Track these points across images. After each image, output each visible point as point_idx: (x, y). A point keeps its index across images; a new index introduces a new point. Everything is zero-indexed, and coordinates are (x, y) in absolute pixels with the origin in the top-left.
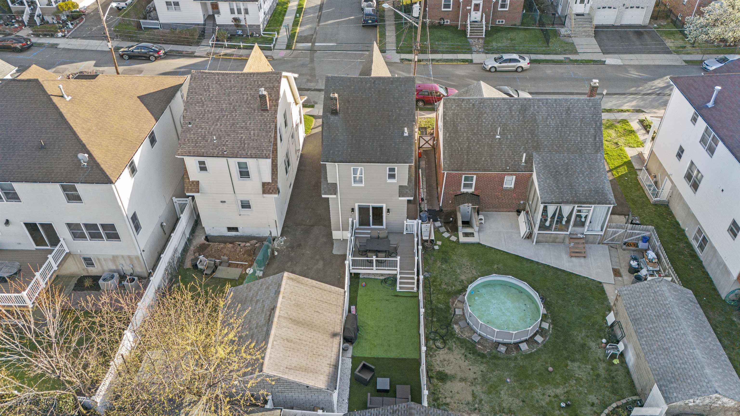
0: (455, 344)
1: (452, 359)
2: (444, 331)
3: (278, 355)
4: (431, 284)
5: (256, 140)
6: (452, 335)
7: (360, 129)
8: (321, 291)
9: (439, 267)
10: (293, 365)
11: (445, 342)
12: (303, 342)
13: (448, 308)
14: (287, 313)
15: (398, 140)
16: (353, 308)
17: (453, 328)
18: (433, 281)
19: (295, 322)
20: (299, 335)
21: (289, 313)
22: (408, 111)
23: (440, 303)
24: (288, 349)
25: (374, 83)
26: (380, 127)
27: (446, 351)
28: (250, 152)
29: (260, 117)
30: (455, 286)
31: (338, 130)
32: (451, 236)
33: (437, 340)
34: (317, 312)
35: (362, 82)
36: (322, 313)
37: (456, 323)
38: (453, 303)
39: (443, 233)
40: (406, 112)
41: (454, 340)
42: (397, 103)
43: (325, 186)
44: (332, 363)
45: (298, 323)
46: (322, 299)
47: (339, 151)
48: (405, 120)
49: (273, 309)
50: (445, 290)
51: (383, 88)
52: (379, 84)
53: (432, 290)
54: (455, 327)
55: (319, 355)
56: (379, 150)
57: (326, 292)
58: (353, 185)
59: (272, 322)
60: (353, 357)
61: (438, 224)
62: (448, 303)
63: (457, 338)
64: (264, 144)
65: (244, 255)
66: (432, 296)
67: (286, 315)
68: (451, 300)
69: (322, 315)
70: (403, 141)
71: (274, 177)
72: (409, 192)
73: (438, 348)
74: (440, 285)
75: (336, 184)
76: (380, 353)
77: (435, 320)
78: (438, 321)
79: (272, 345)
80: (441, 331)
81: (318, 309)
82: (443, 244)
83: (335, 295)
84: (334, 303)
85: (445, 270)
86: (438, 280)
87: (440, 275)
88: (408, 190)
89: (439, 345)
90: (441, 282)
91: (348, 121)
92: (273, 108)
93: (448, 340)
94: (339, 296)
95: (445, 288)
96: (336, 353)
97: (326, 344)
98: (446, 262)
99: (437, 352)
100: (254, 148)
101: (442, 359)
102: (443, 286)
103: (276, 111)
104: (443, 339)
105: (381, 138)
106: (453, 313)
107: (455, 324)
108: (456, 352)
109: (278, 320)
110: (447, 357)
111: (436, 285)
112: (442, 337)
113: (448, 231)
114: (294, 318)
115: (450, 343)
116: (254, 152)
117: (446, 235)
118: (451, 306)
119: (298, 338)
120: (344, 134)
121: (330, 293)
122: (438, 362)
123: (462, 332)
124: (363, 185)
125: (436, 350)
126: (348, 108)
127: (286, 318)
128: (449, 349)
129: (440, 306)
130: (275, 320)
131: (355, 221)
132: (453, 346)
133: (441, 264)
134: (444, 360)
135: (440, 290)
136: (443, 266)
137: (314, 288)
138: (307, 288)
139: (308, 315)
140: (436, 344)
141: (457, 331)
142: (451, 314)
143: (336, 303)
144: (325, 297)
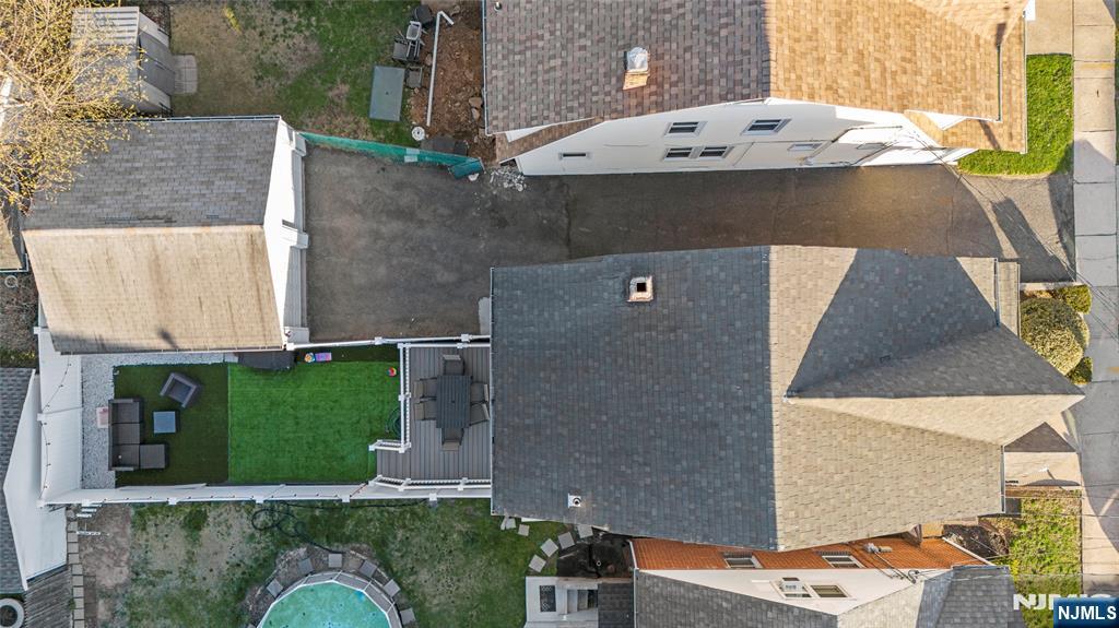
0: (263, 548)
1: (231, 540)
2: (291, 529)
3: (70, 251)
6: (286, 542)
7: (586, 370)
8: (255, 301)
9: (452, 527)
10: (65, 279)
11: (265, 529)
12: (121, 289)
13: (347, 540)
14: (166, 249)
15: (555, 476)
16: (329, 356)
17: (298, 546)
19: (156, 266)
20: (133, 277)
21: (169, 253)
22: (647, 515)
23: (356, 525)
24: (92, 265)
25: (748, 409)
26: (593, 426)
27: (249, 531)
29: (602, 70)
30: (402, 556)
31: (579, 306)
32: (545, 557)
33: (272, 515)
34: (201, 302)
35: (747, 369)
36: (203, 312)
37: (309, 553)
38: (358, 550)
39: (556, 540)
40: (643, 508)
41: (272, 547)
42: (672, 481)
44: (105, 342)
45: (158, 273)
46: (235, 307)
47: (521, 312)
48: (618, 501)
49: (169, 221)
50: (390, 538)
51: (729, 440)
52: (742, 427)
53: (392, 509)
54: (302, 551)
55: (109, 318)
56: (527, 421)
57: (256, 311)
59: (134, 226)
62: (357, 541)
63: (276, 554)
64: (523, 106)
65: (449, 112)
66: (375, 509)
67: (159, 248)
68: (365, 546)
69: (198, 312)
70: (553, 491)
73: (254, 517)
74: (404, 526)
76: (237, 412)
77: (317, 513)
78: (315, 519)
79: (83, 237)
80: (291, 525)
81: (207, 303)
82: (519, 537)
83: (260, 329)
85: (445, 539)
86: (418, 524)
87: (431, 529)
89: (261, 519)
90: (412, 530)
91: (608, 333)
92: (633, 102)
93: (272, 535)
94: (262, 338)
95: (395, 537)
96: (129, 346)
97: (139, 327)
98: (466, 543)
99: (245, 515)
100: (511, 83)
101: (230, 522)
102: (400, 534)
103: (621, 114)
104: (273, 526)
105: (560, 430)
106: (334, 549)
107: (308, 551)
108: (245, 547)
109: (142, 236)
110: (235, 531)
112: (278, 525)
113: (561, 552)
114: (162, 262)
115: (265, 540)
116: (500, 84)
117: (549, 548)
118: (349, 546)
120: (569, 325)
122: (225, 514)
123: (289, 562)
125: (249, 513)
126: (649, 328)
127: (154, 249)
128: (252, 536)
129: (350, 524)
130: (139, 231)
132: (259, 543)
133: (460, 532)
134: (229, 527)
135: (392, 525)
136: (455, 536)
137: (255, 288)
138: (247, 275)
139: (185, 287)
140: (263, 513)
141: (291, 553)
142: (329, 544)
143: (239, 333)
144: (243, 311)
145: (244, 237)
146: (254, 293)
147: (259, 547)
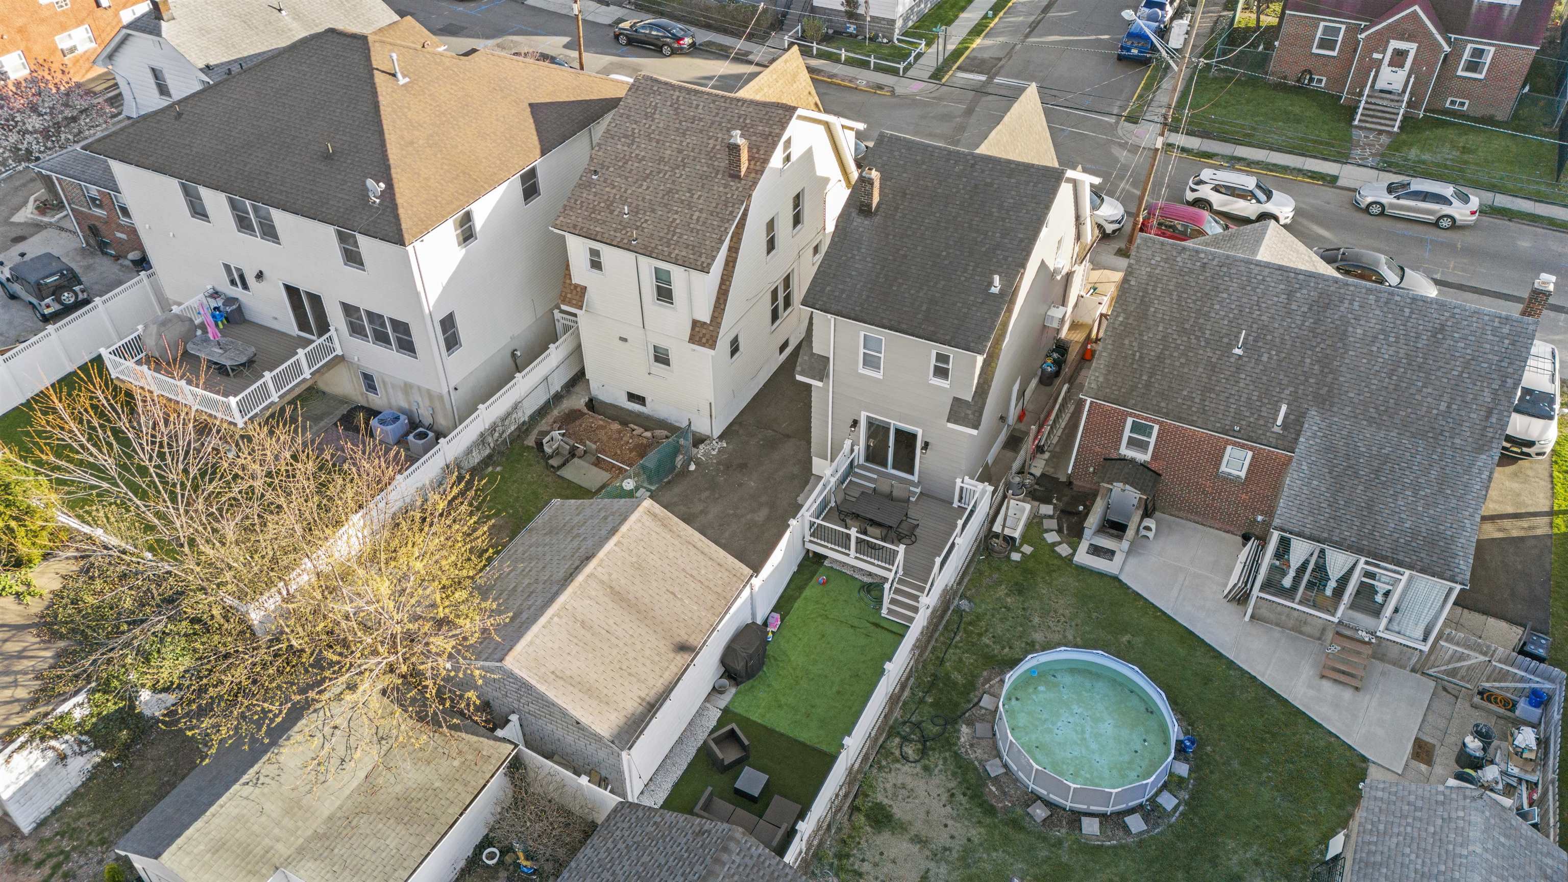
0: (944, 764)
1: (920, 791)
2: (936, 730)
3: (550, 645)
4: (962, 626)
5: (698, 230)
6: (947, 742)
7: (905, 256)
8: (701, 557)
9: (998, 599)
10: (568, 673)
11: (923, 753)
12: (613, 639)
13: (971, 686)
14: (610, 575)
15: (972, 298)
17: (959, 731)
18: (970, 623)
19: (618, 596)
20: (611, 622)
21: (614, 576)
22: (1021, 241)
23: (959, 672)
24: (575, 641)
25: (973, 166)
26: (946, 262)
27: (918, 769)
28: (677, 252)
29: (721, 189)
30: (1010, 648)
31: (859, 249)
32: (1060, 543)
33: (911, 741)
34: (672, 593)
35: (948, 160)
36: (681, 600)
37: (970, 723)
38: (988, 680)
39: (1047, 531)
40: (1015, 243)
41: (947, 754)
42: (1003, 220)
43: (806, 358)
44: (648, 699)
45: (622, 600)
46: (695, 573)
47: (843, 291)
48: (1006, 258)
49: (588, 558)
50: (986, 650)
51: (988, 180)
52: (983, 171)
53: (958, 638)
54: (964, 729)
55: (630, 674)
56: (924, 308)
57: (710, 563)
58: (862, 371)
59: (572, 581)
60: (726, 711)
61: (1046, 509)
62: (977, 677)
63: (956, 753)
64: (707, 242)
65: (631, 451)
66: (951, 651)
67: (605, 578)
68: (985, 673)
69: (679, 603)
70: (982, 303)
71: (716, 314)
72: (971, 416)
73: (905, 758)
74: (980, 635)
75: (828, 359)
76: (781, 722)
77: (930, 700)
78: (935, 704)
79: (549, 622)
80: (931, 727)
81: (676, 590)
82: (1032, 555)
83: (727, 574)
84: (715, 589)
85: (1008, 609)
86: (983, 623)
87: (993, 616)
88: (969, 412)
89: (910, 752)
90: (986, 631)
91: (888, 235)
92: (753, 175)
93: (934, 749)
94: (735, 579)
95: (987, 646)
96: (666, 683)
97: (657, 659)
98: (1020, 592)
99: (898, 766)
100: (687, 246)
101: (899, 782)
102: (986, 640)
103: (755, 183)
104: (924, 745)
105: (940, 286)
106: (976, 700)
107: (968, 725)
108: (935, 781)
109: (586, 581)
110: (910, 782)
111: (972, 632)
112: (924, 740)
113: (1060, 531)
114: (617, 588)
115: (936, 759)
116: (684, 254)
117: (1052, 537)
118: (979, 685)
119: (606, 627)
120: (869, 259)
121: (718, 568)
122: (888, 786)
123: (972, 745)
124: (879, 375)
125: (898, 761)
126: (896, 209)
127: (602, 582)
128: (926, 768)
129: (956, 676)
130: (580, 578)
131: (856, 448)
132: (936, 766)
133: (1007, 595)
134: (904, 786)
135: (973, 644)
136: (1009, 600)
137: (690, 547)
138: (676, 543)
139: (650, 592)
140: (905, 749)
141: (962, 740)
142: (969, 701)
143: (719, 591)
144: (703, 572)
145: (646, 517)
146: (695, 551)
147: (940, 767)
